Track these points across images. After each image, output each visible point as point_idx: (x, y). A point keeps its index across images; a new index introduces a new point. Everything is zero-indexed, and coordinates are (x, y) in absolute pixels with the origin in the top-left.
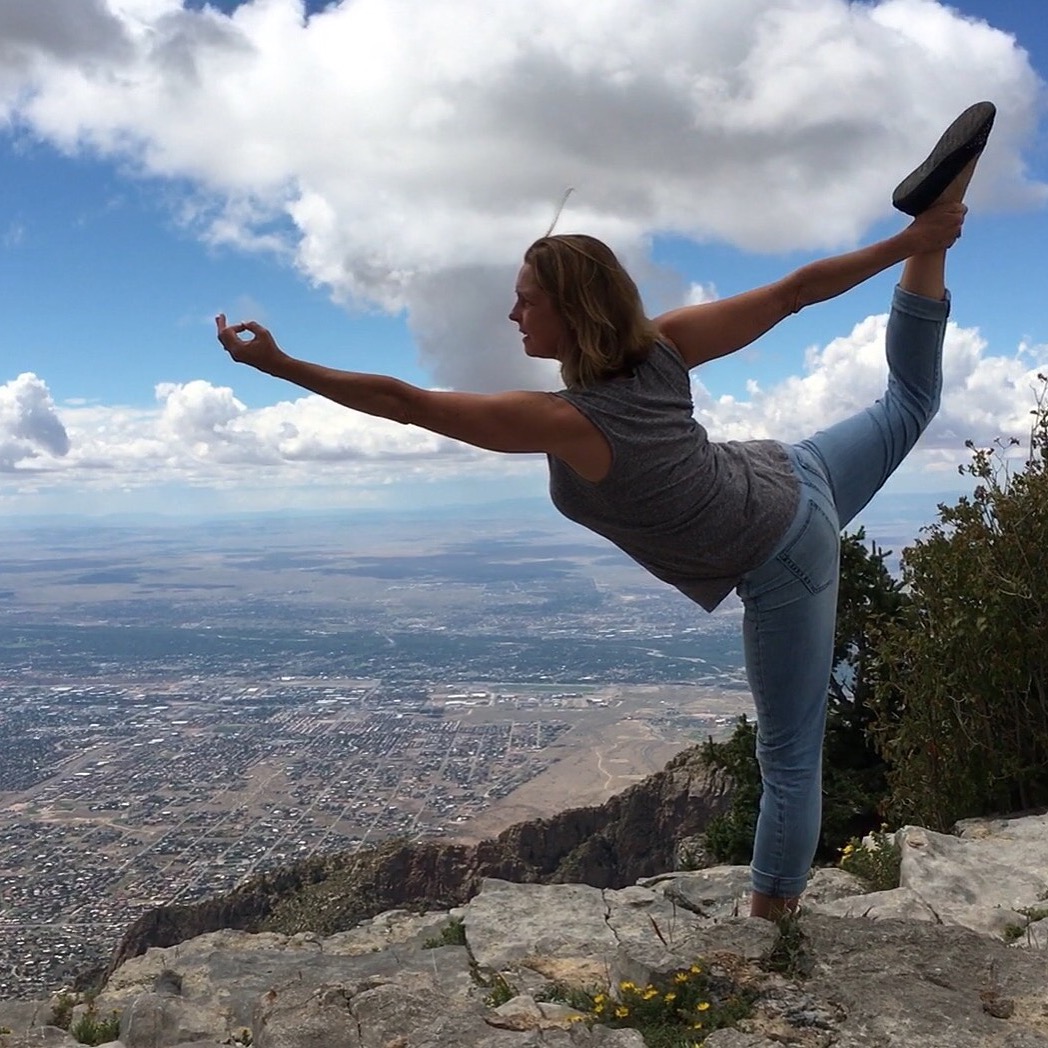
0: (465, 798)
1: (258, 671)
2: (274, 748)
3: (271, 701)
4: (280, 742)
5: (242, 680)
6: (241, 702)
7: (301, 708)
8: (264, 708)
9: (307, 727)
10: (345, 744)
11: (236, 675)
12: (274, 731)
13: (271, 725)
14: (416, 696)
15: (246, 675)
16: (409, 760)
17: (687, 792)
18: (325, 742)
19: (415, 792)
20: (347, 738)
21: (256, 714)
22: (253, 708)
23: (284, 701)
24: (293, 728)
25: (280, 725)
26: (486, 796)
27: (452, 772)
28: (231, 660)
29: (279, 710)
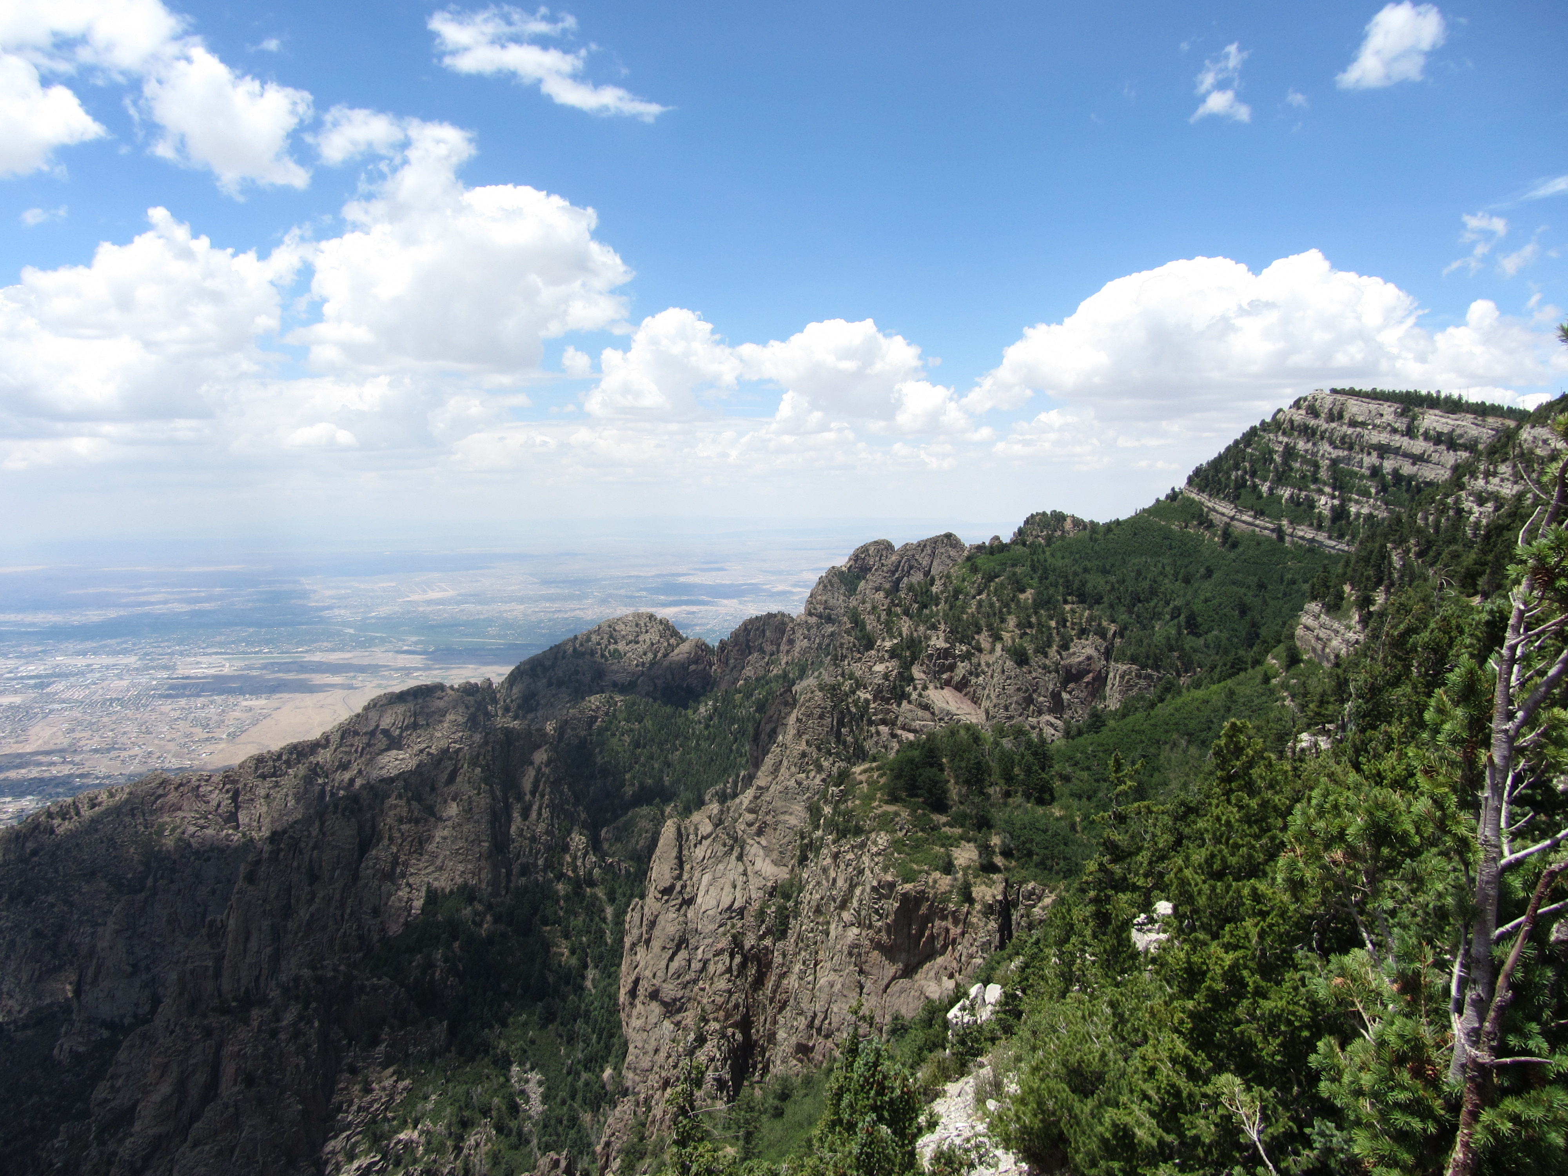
0: (207, 740)
1: (35, 654)
2: (51, 711)
3: (47, 676)
4: (56, 706)
5: (23, 661)
6: (22, 678)
7: (72, 680)
8: (42, 682)
9: (78, 694)
10: (111, 705)
11: (17, 657)
12: (51, 698)
13: (48, 694)
14: (166, 668)
15: (26, 657)
16: (162, 714)
17: (378, 726)
18: (92, 705)
19: (168, 738)
20: (112, 700)
21: (35, 686)
22: (32, 682)
23: (59, 675)
24: (66, 695)
25: (56, 693)
26: (224, 736)
27: (196, 722)
28: (13, 647)
29: (54, 682)
